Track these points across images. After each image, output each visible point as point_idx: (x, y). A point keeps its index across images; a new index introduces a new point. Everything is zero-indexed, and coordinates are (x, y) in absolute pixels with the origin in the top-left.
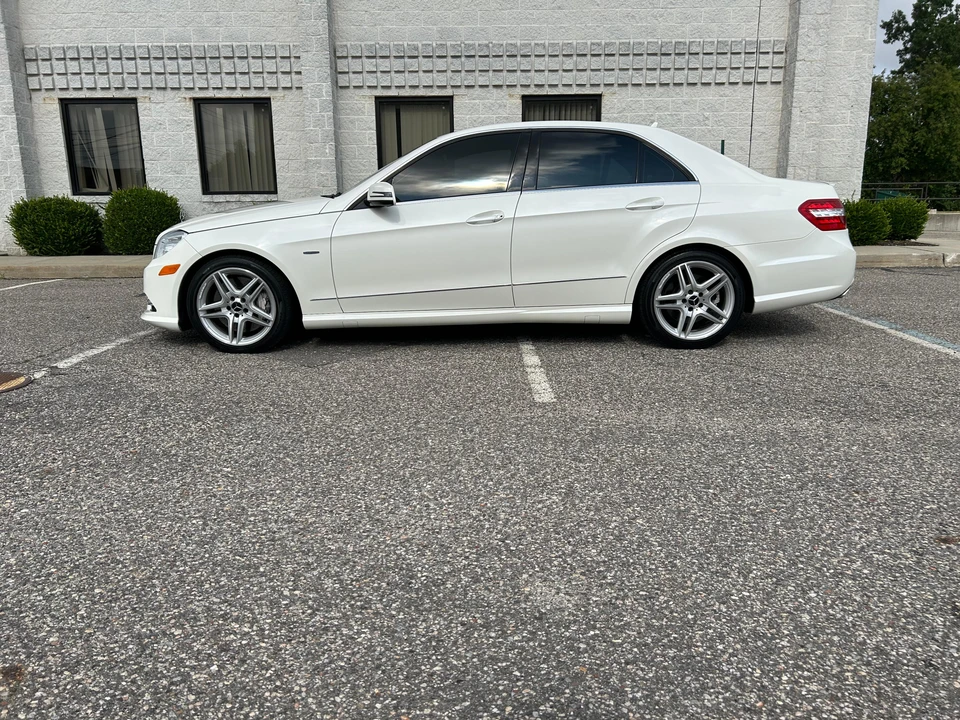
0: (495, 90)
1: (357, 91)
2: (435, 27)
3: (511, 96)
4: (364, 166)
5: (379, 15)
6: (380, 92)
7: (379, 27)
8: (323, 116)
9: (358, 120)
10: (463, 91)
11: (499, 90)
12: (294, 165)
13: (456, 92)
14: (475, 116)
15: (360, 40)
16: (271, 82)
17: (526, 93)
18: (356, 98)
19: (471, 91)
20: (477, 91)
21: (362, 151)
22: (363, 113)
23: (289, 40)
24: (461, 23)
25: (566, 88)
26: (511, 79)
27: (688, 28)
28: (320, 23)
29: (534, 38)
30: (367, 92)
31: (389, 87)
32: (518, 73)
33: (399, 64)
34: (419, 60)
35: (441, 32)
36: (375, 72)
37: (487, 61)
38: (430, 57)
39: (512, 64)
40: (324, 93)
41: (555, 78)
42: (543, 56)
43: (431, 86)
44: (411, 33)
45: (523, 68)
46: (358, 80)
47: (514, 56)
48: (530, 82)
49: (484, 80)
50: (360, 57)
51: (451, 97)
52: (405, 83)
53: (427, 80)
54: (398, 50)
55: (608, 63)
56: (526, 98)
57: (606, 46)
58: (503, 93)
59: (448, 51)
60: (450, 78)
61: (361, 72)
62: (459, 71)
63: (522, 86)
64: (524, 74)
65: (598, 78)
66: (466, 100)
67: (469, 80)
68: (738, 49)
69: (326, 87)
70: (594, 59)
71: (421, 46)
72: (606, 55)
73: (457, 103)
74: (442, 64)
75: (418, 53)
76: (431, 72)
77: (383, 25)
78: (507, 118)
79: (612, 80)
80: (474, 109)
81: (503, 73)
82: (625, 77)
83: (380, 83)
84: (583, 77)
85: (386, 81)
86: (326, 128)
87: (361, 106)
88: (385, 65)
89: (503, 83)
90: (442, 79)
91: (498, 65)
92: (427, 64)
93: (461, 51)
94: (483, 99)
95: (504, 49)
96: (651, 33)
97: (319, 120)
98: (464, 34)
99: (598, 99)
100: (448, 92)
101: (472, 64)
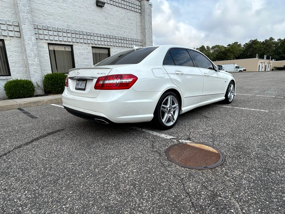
0: (84, 44)
1: (41, 41)
2: (65, 24)
3: (89, 46)
4: (46, 65)
5: (46, 16)
6: (49, 42)
7: (47, 20)
8: (33, 48)
9: (42, 50)
10: (75, 44)
11: (86, 45)
12: (18, 65)
13: (74, 44)
14: (80, 51)
15: (40, 24)
16: (5, 33)
17: (93, 46)
18: (41, 43)
19: (78, 44)
20: (79, 44)
21: (45, 61)
22: (44, 48)
23: (10, 19)
24: (73, 24)
25: (102, 46)
26: (89, 42)
27: (125, 34)
28: (29, 15)
29: (93, 31)
30: (44, 41)
31: (52, 40)
32: (90, 40)
33: (55, 33)
34: (61, 33)
35: (67, 25)
36: (47, 35)
37: (82, 36)
38: (65, 32)
39: (89, 37)
40: (33, 40)
41: (99, 43)
42: (96, 36)
43: (66, 41)
44: (58, 24)
45: (91, 39)
46: (42, 37)
47: (89, 35)
48: (94, 43)
49: (81, 41)
50: (41, 29)
51: (72, 45)
52: (58, 40)
53: (65, 39)
54: (55, 29)
55: (111, 40)
56: (93, 47)
57: (110, 36)
58: (87, 45)
59: (70, 31)
60: (72, 39)
61: (42, 34)
62: (74, 38)
63: (91, 44)
64: (92, 41)
65: (109, 44)
66: (77, 46)
67: (78, 41)
68: (134, 40)
69: (33, 38)
70: (108, 39)
71: (61, 28)
72: (110, 38)
73: (74, 47)
74: (69, 35)
75: (61, 31)
76: (66, 37)
77: (48, 20)
78: (88, 52)
79: (112, 44)
80: (79, 49)
81: (86, 40)
82: (115, 44)
83: (49, 38)
84: (106, 43)
85: (52, 38)
86: (35, 52)
87: (43, 45)
88: (51, 33)
89: (86, 42)
90: (70, 40)
91: (85, 37)
92: (65, 35)
93: (74, 32)
94: (82, 46)
95: (86, 33)
96: (119, 34)
97: (32, 49)
98: (74, 27)
99: (109, 49)
100: (71, 44)
101: (77, 36)
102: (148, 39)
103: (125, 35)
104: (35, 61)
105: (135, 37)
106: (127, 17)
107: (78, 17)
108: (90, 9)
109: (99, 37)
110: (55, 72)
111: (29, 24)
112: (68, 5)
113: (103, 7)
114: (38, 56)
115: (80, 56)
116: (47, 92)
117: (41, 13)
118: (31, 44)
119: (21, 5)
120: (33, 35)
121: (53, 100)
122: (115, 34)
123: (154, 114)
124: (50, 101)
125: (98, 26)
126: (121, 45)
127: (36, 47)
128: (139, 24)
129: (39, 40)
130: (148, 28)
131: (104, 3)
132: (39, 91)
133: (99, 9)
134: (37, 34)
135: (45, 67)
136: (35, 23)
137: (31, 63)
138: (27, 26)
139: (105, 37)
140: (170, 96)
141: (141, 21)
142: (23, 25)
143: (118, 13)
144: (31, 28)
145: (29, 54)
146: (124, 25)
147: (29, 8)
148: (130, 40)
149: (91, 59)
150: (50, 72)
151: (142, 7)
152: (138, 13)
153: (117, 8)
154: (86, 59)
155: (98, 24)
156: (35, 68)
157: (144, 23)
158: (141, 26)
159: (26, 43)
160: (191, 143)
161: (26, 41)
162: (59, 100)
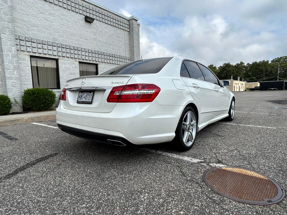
0: (71, 59)
1: (23, 52)
2: (51, 36)
3: (76, 61)
4: (26, 79)
5: (30, 27)
6: (32, 54)
7: (30, 32)
8: (13, 60)
9: (23, 63)
10: (61, 58)
13: (59, 58)
14: (66, 66)
15: (23, 34)
18: (22, 55)
19: (64, 58)
20: (66, 58)
21: (25, 74)
22: (25, 60)
24: (60, 37)
25: (90, 61)
26: (76, 56)
28: (10, 24)
29: (81, 46)
30: (26, 53)
31: (36, 53)
32: (77, 55)
33: (39, 46)
34: (47, 45)
35: (54, 38)
36: (30, 47)
37: (69, 50)
38: (50, 45)
39: (76, 52)
40: (13, 51)
41: (87, 58)
42: (83, 51)
43: (51, 55)
44: (43, 36)
45: (79, 54)
46: (23, 48)
47: (76, 50)
48: (81, 58)
49: (68, 55)
50: (23, 40)
51: (58, 59)
52: (42, 52)
53: (50, 52)
54: (39, 41)
55: (99, 56)
56: (80, 62)
57: (98, 52)
58: (74, 60)
59: (56, 44)
60: (58, 53)
61: (24, 46)
62: (60, 52)
63: (79, 59)
64: (79, 56)
65: (97, 60)
66: (62, 61)
67: (64, 55)
68: (123, 58)
69: (14, 49)
70: (96, 55)
71: (47, 41)
72: (98, 54)
73: (60, 61)
74: (55, 48)
75: (46, 43)
76: (51, 50)
77: (32, 31)
78: (75, 67)
79: (100, 60)
80: (65, 64)
81: (73, 54)
82: (103, 60)
83: (32, 51)
84: (94, 59)
85: (35, 50)
86: (15, 64)
87: (24, 58)
88: (34, 45)
89: (73, 57)
90: (55, 53)
91: (72, 51)
92: (50, 48)
93: (60, 46)
94: (68, 61)
95: (73, 47)
96: (107, 51)
97: (11, 61)
98: (61, 40)
99: (96, 65)
100: (57, 57)
101: (64, 50)
102: (136, 57)
103: (113, 52)
104: (14, 74)
105: (123, 54)
106: (116, 34)
107: (66, 31)
108: (78, 24)
109: (87, 52)
110: (37, 87)
111: (9, 34)
112: (55, 18)
113: (92, 22)
114: (17, 69)
115: (66, 71)
116: (26, 109)
117: (25, 24)
118: (10, 55)
119: (2, 13)
120: (14, 46)
121: (34, 118)
122: (103, 50)
123: (176, 132)
124: (31, 119)
125: (87, 41)
126: (110, 62)
127: (16, 59)
128: (127, 42)
129: (20, 52)
130: (137, 46)
131: (93, 19)
132: (16, 108)
133: (87, 25)
134: (18, 45)
135: (25, 81)
136: (17, 33)
137: (9, 76)
138: (7, 36)
139: (93, 53)
140: (190, 111)
141: (130, 39)
142: (3, 35)
143: (107, 30)
144: (12, 37)
145: (8, 66)
146: (112, 42)
147: (11, 16)
148: (118, 57)
149: (77, 74)
150: (31, 87)
151: (131, 26)
152: (127, 32)
153: (106, 25)
154: (72, 74)
155: (87, 40)
156: (13, 82)
157: (133, 41)
158: (129, 44)
159: (5, 54)
160: (226, 167)
161: (5, 52)
162: (42, 118)
